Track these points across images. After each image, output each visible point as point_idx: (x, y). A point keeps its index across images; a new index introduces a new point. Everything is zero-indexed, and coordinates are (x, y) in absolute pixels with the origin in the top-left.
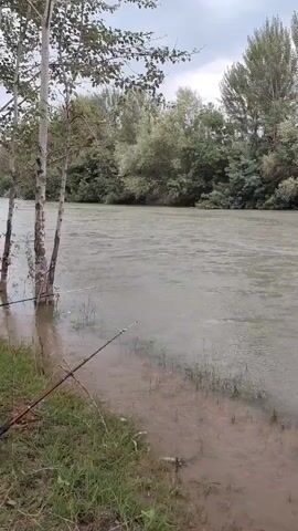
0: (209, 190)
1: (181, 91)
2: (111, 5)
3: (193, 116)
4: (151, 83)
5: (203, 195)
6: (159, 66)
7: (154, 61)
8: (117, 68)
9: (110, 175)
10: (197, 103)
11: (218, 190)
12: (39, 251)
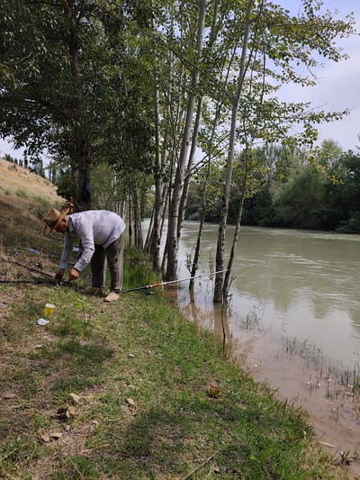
0: (347, 217)
1: (325, 142)
2: (274, 86)
3: (334, 160)
4: (309, 139)
5: (342, 222)
6: (315, 125)
7: (311, 123)
8: (285, 130)
9: (264, 205)
10: (338, 151)
11: (355, 217)
12: (219, 262)
